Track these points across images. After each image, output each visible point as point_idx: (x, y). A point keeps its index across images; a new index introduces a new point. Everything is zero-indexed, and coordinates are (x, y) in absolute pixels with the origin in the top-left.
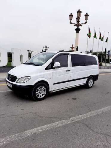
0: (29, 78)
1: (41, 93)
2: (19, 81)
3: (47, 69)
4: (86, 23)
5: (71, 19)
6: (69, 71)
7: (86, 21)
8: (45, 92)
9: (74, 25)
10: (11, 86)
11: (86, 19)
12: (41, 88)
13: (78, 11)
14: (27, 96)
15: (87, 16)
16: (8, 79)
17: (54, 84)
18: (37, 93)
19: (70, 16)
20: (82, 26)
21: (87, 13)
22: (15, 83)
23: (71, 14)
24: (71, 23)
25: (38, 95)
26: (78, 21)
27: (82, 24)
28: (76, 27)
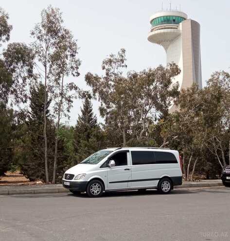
3: (102, 167)
6: (128, 169)
17: (110, 183)
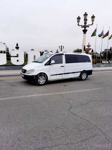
0: (34, 70)
1: (42, 81)
2: (28, 73)
4: (93, 24)
5: (78, 22)
7: (93, 22)
8: (45, 80)
9: (81, 26)
10: (23, 76)
11: (93, 21)
12: (42, 77)
13: (85, 13)
14: (33, 82)
15: (93, 17)
16: (22, 72)
18: (39, 80)
19: (78, 18)
20: (88, 27)
21: (93, 15)
22: (26, 74)
23: (79, 16)
24: (78, 25)
25: (40, 82)
26: (85, 23)
27: (89, 25)
28: (83, 29)
